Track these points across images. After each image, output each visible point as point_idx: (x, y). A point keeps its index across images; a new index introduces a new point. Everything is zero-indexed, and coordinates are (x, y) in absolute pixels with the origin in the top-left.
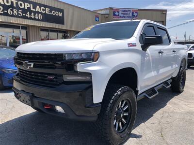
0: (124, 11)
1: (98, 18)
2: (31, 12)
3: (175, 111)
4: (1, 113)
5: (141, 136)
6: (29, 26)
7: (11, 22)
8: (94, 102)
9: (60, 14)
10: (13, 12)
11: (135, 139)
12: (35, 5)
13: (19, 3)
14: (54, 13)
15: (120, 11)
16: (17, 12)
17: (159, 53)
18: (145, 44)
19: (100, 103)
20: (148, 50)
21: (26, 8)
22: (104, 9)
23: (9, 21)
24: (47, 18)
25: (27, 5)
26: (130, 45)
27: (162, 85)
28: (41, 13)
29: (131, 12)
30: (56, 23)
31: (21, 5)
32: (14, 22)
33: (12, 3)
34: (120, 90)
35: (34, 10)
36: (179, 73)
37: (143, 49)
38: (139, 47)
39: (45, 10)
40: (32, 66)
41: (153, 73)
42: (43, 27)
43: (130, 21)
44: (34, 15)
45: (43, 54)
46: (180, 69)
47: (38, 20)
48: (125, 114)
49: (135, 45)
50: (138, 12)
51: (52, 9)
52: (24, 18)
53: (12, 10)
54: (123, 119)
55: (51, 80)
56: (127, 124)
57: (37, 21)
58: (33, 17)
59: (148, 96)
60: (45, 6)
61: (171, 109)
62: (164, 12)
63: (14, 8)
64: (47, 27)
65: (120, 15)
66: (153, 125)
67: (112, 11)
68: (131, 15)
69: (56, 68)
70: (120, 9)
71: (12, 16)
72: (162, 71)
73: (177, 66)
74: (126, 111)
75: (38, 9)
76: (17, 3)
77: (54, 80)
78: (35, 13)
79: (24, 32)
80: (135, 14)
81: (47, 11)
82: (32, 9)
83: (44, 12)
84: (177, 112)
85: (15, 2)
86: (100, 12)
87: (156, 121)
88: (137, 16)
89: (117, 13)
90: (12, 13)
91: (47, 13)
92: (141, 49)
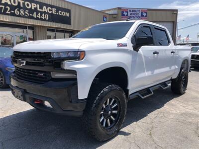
0: (133, 11)
1: (106, 18)
2: (38, 12)
3: (171, 112)
4: (1, 109)
5: (130, 134)
6: (36, 26)
7: (18, 22)
8: (79, 98)
9: (67, 14)
10: (20, 12)
11: (123, 136)
12: (42, 5)
13: (26, 3)
14: (60, 13)
15: (129, 11)
16: (24, 12)
17: (154, 53)
18: (137, 44)
19: (86, 99)
20: (140, 50)
21: (33, 8)
22: (112, 9)
23: (16, 21)
24: (53, 18)
25: (34, 6)
26: (119, 45)
27: (160, 85)
28: (48, 13)
29: (140, 11)
30: (62, 23)
31: (28, 5)
32: (21, 22)
33: (19, 3)
34: (107, 87)
35: (41, 10)
36: (179, 74)
37: (134, 50)
38: (130, 47)
39: (52, 10)
40: (24, 64)
41: (147, 74)
42: (49, 27)
43: (125, 21)
44: (41, 15)
45: (34, 53)
46: (181, 71)
47: (45, 20)
48: (113, 112)
49: (126, 45)
50: (148, 12)
51: (58, 9)
52: (30, 18)
53: (19, 10)
54: (112, 117)
55: (41, 77)
56: (116, 121)
57: (44, 22)
58: (39, 17)
59: (141, 96)
60: (52, 6)
61: (167, 110)
62: (174, 12)
63: (21, 8)
64: (54, 28)
65: (129, 15)
66: (145, 124)
67: (120, 11)
68: (140, 15)
69: (45, 65)
70: (129, 9)
71: (19, 16)
72: (157, 71)
73: (177, 67)
74: (115, 109)
75: (44, 9)
76: (24, 4)
77: (44, 77)
78: (42, 13)
79: (30, 32)
80: (144, 14)
81: (53, 11)
82: (39, 9)
83: (51, 12)
84: (172, 113)
85: (22, 2)
86: (108, 12)
87: (149, 121)
88: (146, 16)
89: (125, 14)
90: (18, 14)
91: (53, 13)
92: (132, 49)
